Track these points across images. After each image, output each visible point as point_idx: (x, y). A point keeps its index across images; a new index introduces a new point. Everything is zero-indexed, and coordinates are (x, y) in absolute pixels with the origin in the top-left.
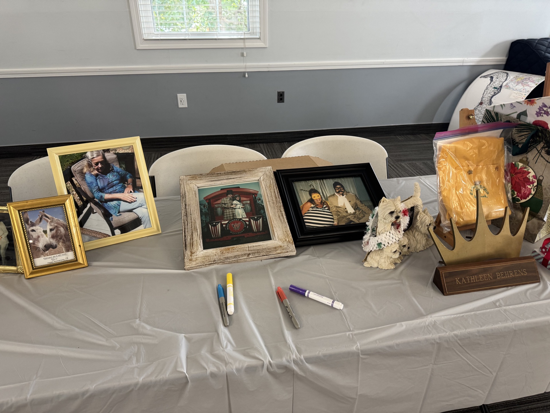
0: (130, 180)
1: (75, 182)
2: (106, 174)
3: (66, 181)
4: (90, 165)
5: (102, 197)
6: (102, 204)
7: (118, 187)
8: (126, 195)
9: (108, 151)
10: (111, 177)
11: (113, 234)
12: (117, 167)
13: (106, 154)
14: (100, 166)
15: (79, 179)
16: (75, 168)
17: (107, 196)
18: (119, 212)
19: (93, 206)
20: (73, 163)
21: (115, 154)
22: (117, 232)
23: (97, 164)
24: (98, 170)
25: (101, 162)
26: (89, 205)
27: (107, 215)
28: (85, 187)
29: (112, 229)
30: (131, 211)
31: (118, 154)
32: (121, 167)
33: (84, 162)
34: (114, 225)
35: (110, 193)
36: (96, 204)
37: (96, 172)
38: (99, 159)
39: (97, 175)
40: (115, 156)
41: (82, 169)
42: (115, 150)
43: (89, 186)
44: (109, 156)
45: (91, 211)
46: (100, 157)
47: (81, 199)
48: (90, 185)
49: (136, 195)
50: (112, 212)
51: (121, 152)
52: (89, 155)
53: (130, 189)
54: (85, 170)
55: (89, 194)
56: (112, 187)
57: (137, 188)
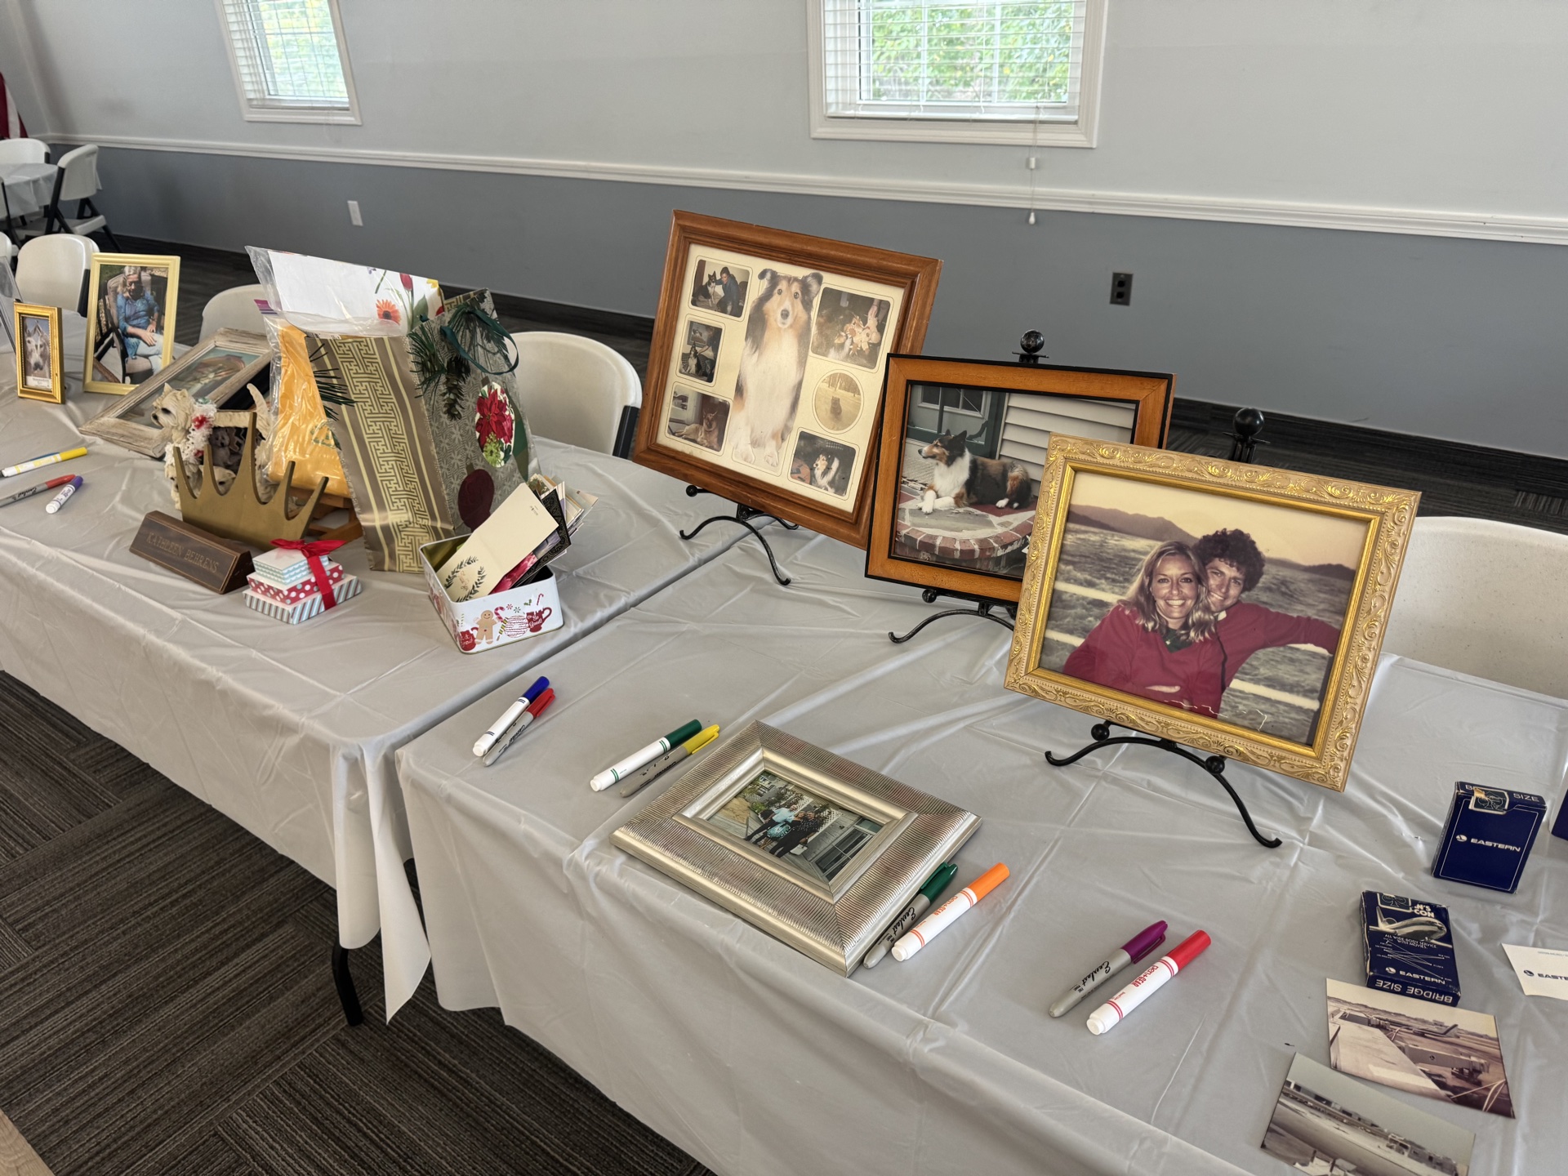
0: (156, 314)
1: (107, 302)
2: (136, 300)
3: (99, 299)
4: (124, 285)
5: (125, 328)
6: (124, 336)
7: (142, 321)
8: (147, 334)
9: (144, 269)
10: (140, 305)
11: (124, 382)
12: (148, 293)
13: (143, 274)
14: (133, 287)
15: (112, 299)
16: (111, 283)
17: (130, 330)
18: (136, 355)
19: (116, 339)
20: (111, 277)
21: (151, 275)
22: (128, 379)
23: (131, 284)
24: (129, 291)
25: (134, 282)
26: (111, 335)
27: (124, 355)
28: (114, 311)
29: (125, 374)
30: (147, 357)
31: (152, 276)
32: (152, 294)
33: (120, 279)
34: (128, 371)
35: (134, 326)
36: (118, 335)
37: (127, 294)
38: (134, 278)
39: (127, 299)
40: (149, 278)
41: (117, 287)
42: (152, 269)
43: (118, 311)
44: (145, 277)
45: (111, 344)
46: (136, 276)
47: (107, 325)
48: (119, 308)
49: (157, 336)
50: (130, 351)
51: (157, 273)
52: (127, 269)
53: (152, 327)
54: (119, 289)
55: (115, 321)
56: (137, 318)
57: (160, 329)
